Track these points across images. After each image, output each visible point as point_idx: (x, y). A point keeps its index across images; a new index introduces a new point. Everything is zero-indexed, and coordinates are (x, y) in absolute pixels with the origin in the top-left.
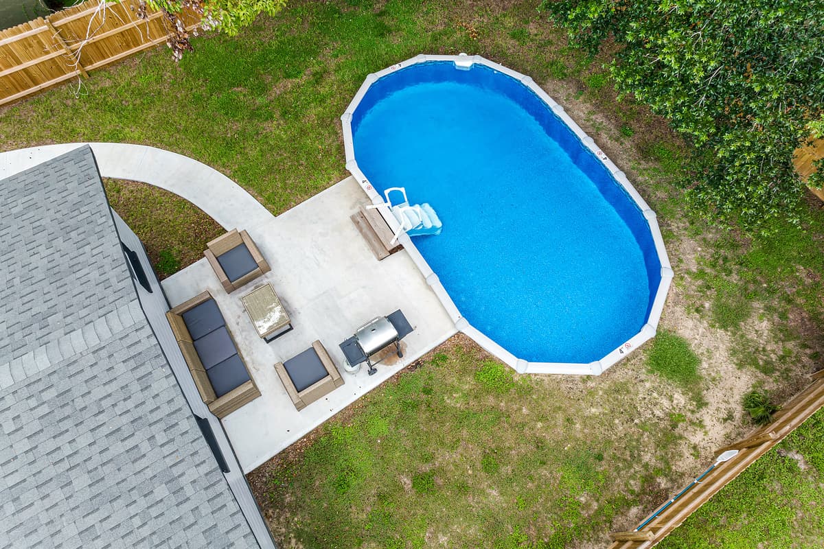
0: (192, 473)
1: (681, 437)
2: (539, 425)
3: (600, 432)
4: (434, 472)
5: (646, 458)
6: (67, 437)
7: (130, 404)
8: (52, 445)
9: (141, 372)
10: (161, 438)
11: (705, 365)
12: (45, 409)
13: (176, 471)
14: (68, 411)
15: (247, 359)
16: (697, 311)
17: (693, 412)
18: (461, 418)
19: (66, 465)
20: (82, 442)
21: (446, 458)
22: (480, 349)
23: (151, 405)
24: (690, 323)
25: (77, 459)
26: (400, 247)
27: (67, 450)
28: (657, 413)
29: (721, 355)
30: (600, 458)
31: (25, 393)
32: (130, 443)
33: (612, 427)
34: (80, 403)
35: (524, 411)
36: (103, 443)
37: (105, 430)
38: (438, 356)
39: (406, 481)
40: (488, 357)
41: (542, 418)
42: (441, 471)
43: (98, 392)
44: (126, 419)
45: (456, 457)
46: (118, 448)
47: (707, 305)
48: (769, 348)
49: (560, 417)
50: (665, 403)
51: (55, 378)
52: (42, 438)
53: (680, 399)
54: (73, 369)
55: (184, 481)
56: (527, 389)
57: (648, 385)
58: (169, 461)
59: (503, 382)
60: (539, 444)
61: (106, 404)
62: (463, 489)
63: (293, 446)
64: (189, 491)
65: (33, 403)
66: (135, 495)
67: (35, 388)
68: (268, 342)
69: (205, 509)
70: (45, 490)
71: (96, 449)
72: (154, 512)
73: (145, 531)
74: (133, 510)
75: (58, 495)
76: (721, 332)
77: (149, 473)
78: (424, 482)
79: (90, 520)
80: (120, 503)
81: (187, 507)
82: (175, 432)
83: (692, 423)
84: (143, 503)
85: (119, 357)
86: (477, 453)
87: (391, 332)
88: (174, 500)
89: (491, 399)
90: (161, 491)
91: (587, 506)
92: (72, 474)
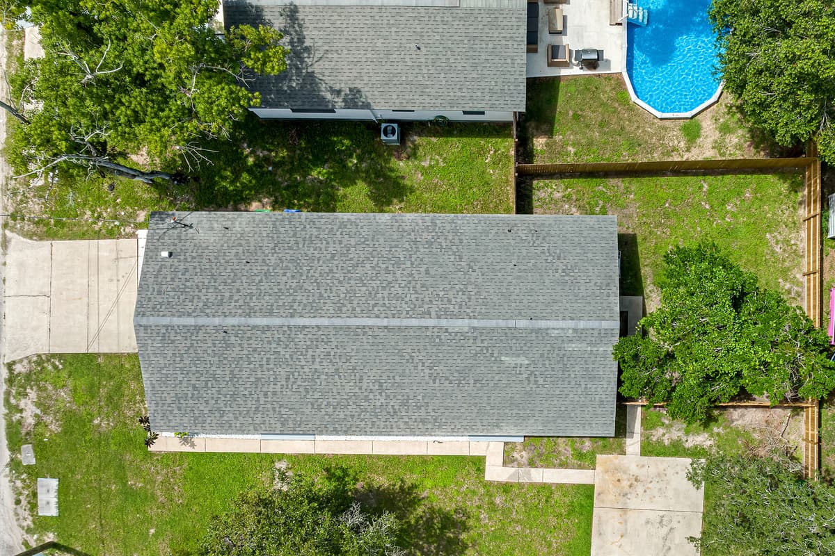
0: (519, 61)
1: (672, 156)
2: (627, 123)
3: (646, 137)
4: (581, 116)
5: (655, 155)
6: (492, 31)
7: (511, 31)
8: (488, 31)
9: (519, 24)
10: (515, 46)
11: (701, 140)
12: (490, 20)
13: (515, 58)
14: (495, 24)
15: (539, 36)
16: (715, 120)
17: (683, 151)
18: (603, 104)
19: (489, 39)
20: (495, 35)
21: (588, 113)
22: (625, 85)
23: (517, 35)
24: (709, 123)
25: (492, 39)
26: (621, 24)
27: (491, 35)
28: (671, 144)
29: (710, 140)
30: (640, 145)
31: (487, 11)
32: (507, 43)
33: (652, 138)
34: (499, 23)
35: (626, 115)
36: (501, 39)
37: (502, 35)
38: (609, 77)
39: (571, 113)
40: (626, 90)
41: (630, 121)
42: (585, 117)
43: (505, 23)
44: (509, 35)
45: (592, 116)
46: (503, 42)
47: (721, 120)
48: (729, 148)
49: (636, 124)
50: (676, 142)
51: (496, 12)
52: (486, 27)
53: (682, 144)
54: (501, 12)
55: (516, 62)
56: (632, 108)
57: (675, 133)
58: (515, 54)
59: (625, 101)
60: (623, 128)
61: (506, 27)
62: (588, 126)
63: (539, 78)
64: (516, 65)
65: (488, 16)
66: (502, 58)
67: (490, 12)
68: (550, 33)
69: (518, 73)
70: (482, 42)
71: (498, 39)
72: (505, 65)
73: (501, 69)
74: (500, 61)
75: (484, 46)
76: (717, 132)
77: (508, 54)
78: (577, 117)
79: (489, 58)
80: (498, 58)
81: (513, 69)
82: (519, 47)
83: (680, 154)
84: (503, 61)
85: (515, 16)
86: (600, 118)
87: (595, 57)
88: (511, 65)
89: (617, 104)
90: (509, 61)
91: (624, 156)
92: (490, 42)
